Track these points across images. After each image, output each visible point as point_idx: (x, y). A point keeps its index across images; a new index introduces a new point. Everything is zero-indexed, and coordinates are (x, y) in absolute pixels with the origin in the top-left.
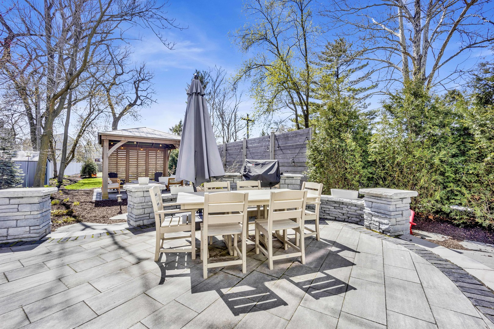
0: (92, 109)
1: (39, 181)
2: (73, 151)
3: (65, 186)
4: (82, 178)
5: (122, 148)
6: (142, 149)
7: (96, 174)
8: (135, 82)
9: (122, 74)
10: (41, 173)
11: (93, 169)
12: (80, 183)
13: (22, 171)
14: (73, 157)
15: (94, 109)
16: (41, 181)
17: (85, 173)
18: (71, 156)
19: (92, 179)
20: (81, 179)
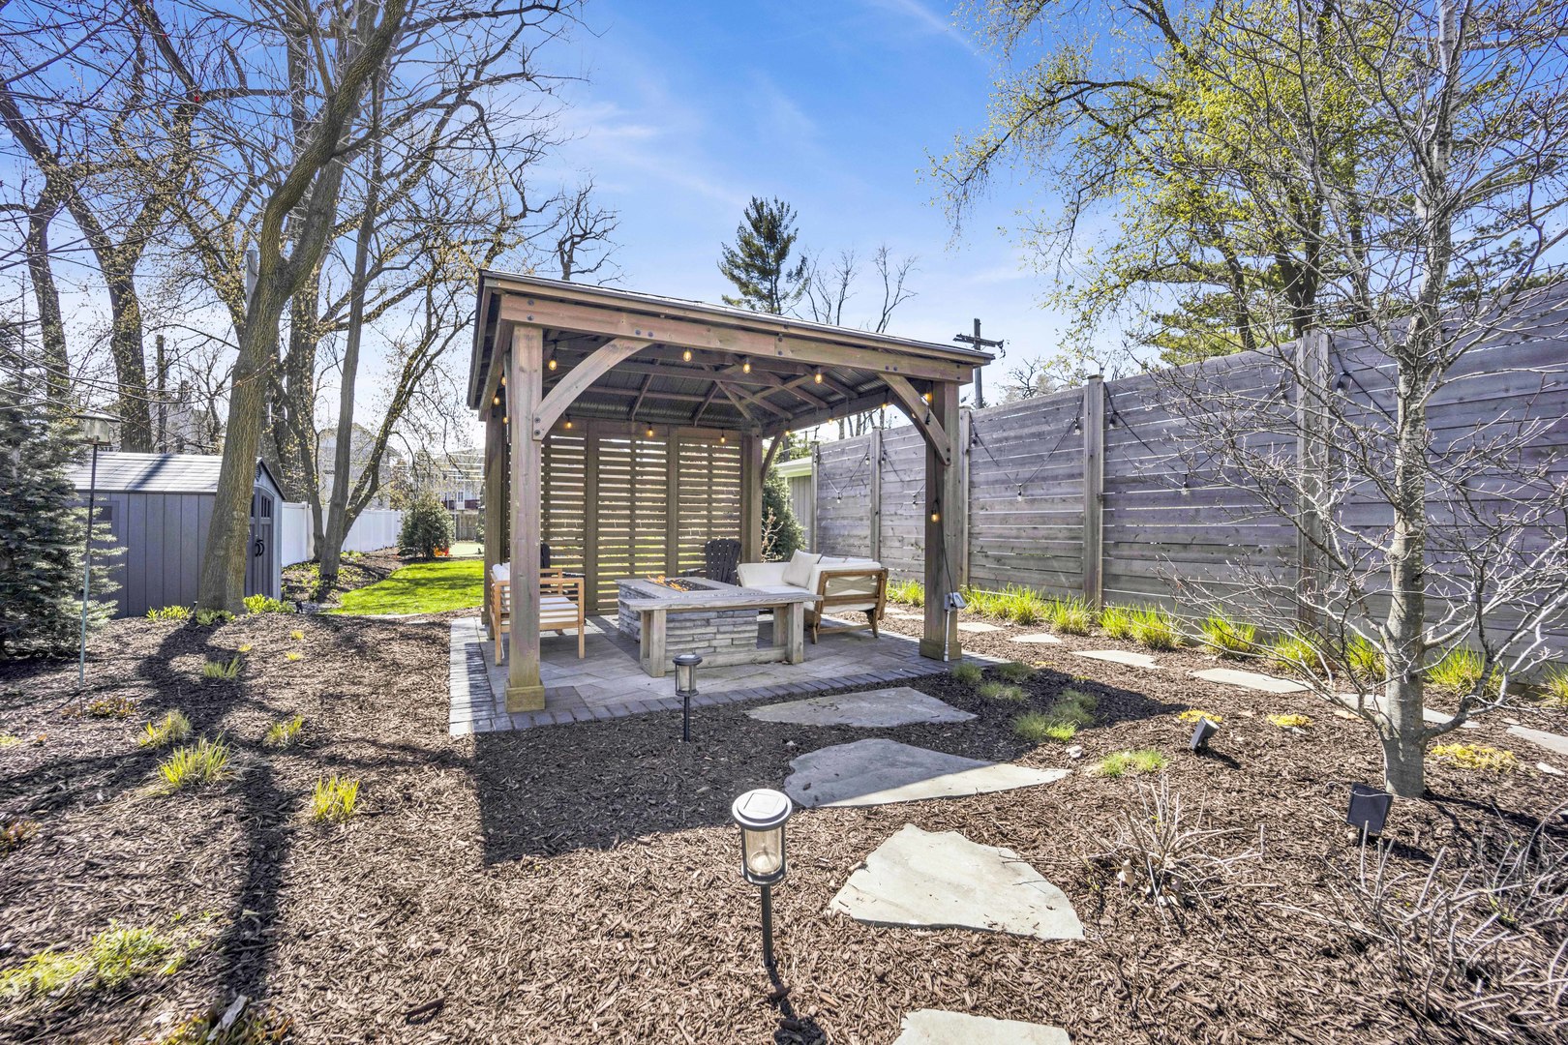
0: (434, 321)
1: (223, 580)
2: (373, 469)
3: (343, 594)
4: (405, 562)
5: (569, 425)
6: (651, 433)
7: (447, 547)
8: (561, 244)
9: (523, 215)
10: (228, 544)
11: (438, 529)
12: (398, 580)
13: (109, 532)
14: (374, 488)
15: (440, 320)
16: (231, 578)
17: (412, 545)
18: (368, 485)
19: (437, 565)
20: (400, 566)
